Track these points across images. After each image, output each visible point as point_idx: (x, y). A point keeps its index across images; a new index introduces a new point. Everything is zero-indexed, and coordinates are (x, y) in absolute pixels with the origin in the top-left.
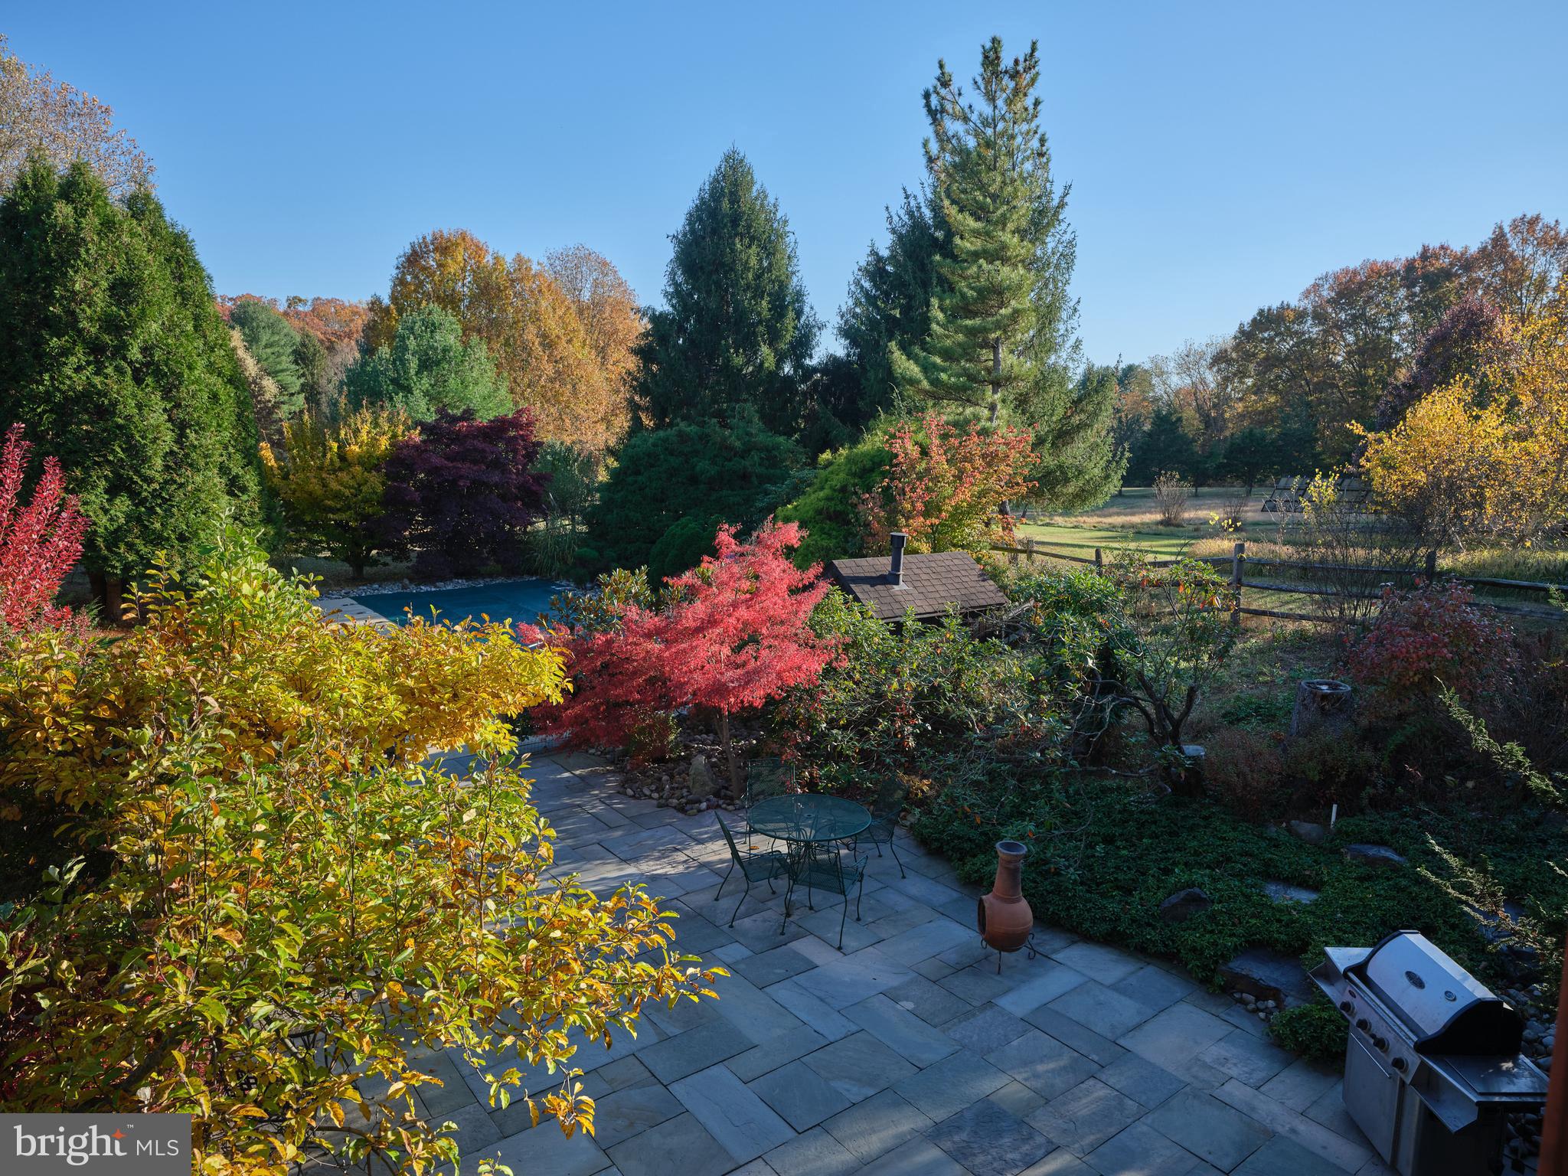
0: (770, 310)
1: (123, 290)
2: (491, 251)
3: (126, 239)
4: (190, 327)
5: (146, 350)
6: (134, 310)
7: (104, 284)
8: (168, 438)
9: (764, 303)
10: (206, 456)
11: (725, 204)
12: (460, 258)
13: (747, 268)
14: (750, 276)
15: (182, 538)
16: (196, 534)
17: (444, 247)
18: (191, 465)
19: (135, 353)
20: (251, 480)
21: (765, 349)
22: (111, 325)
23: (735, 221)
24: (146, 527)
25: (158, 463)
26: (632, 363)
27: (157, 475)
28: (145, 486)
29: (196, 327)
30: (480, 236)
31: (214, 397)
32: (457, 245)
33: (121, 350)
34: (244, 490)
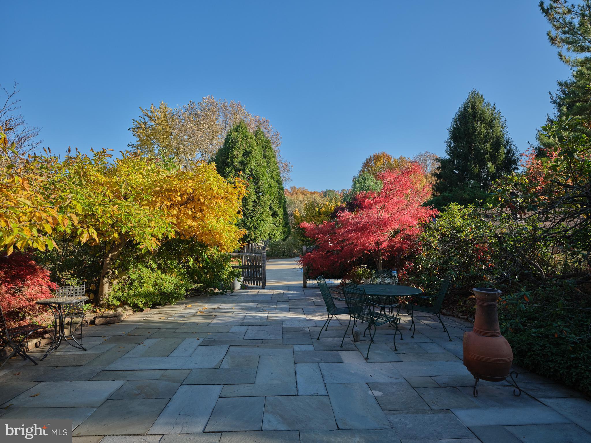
0: (491, 148)
1: (246, 154)
2: (393, 158)
3: (249, 140)
4: (265, 164)
5: (251, 171)
6: (248, 159)
7: (242, 153)
8: (254, 196)
9: (488, 145)
10: (265, 203)
11: (470, 110)
12: (382, 161)
13: (480, 133)
14: (482, 136)
15: (255, 228)
16: (259, 227)
17: (377, 158)
18: (260, 205)
19: (248, 172)
20: (281, 212)
21: (490, 164)
22: (242, 163)
23: (474, 116)
24: (245, 224)
25: (251, 204)
26: (433, 180)
27: (250, 208)
28: (247, 211)
29: (267, 165)
30: (389, 153)
31: (270, 186)
32: (381, 157)
33: (244, 170)
34: (278, 215)
